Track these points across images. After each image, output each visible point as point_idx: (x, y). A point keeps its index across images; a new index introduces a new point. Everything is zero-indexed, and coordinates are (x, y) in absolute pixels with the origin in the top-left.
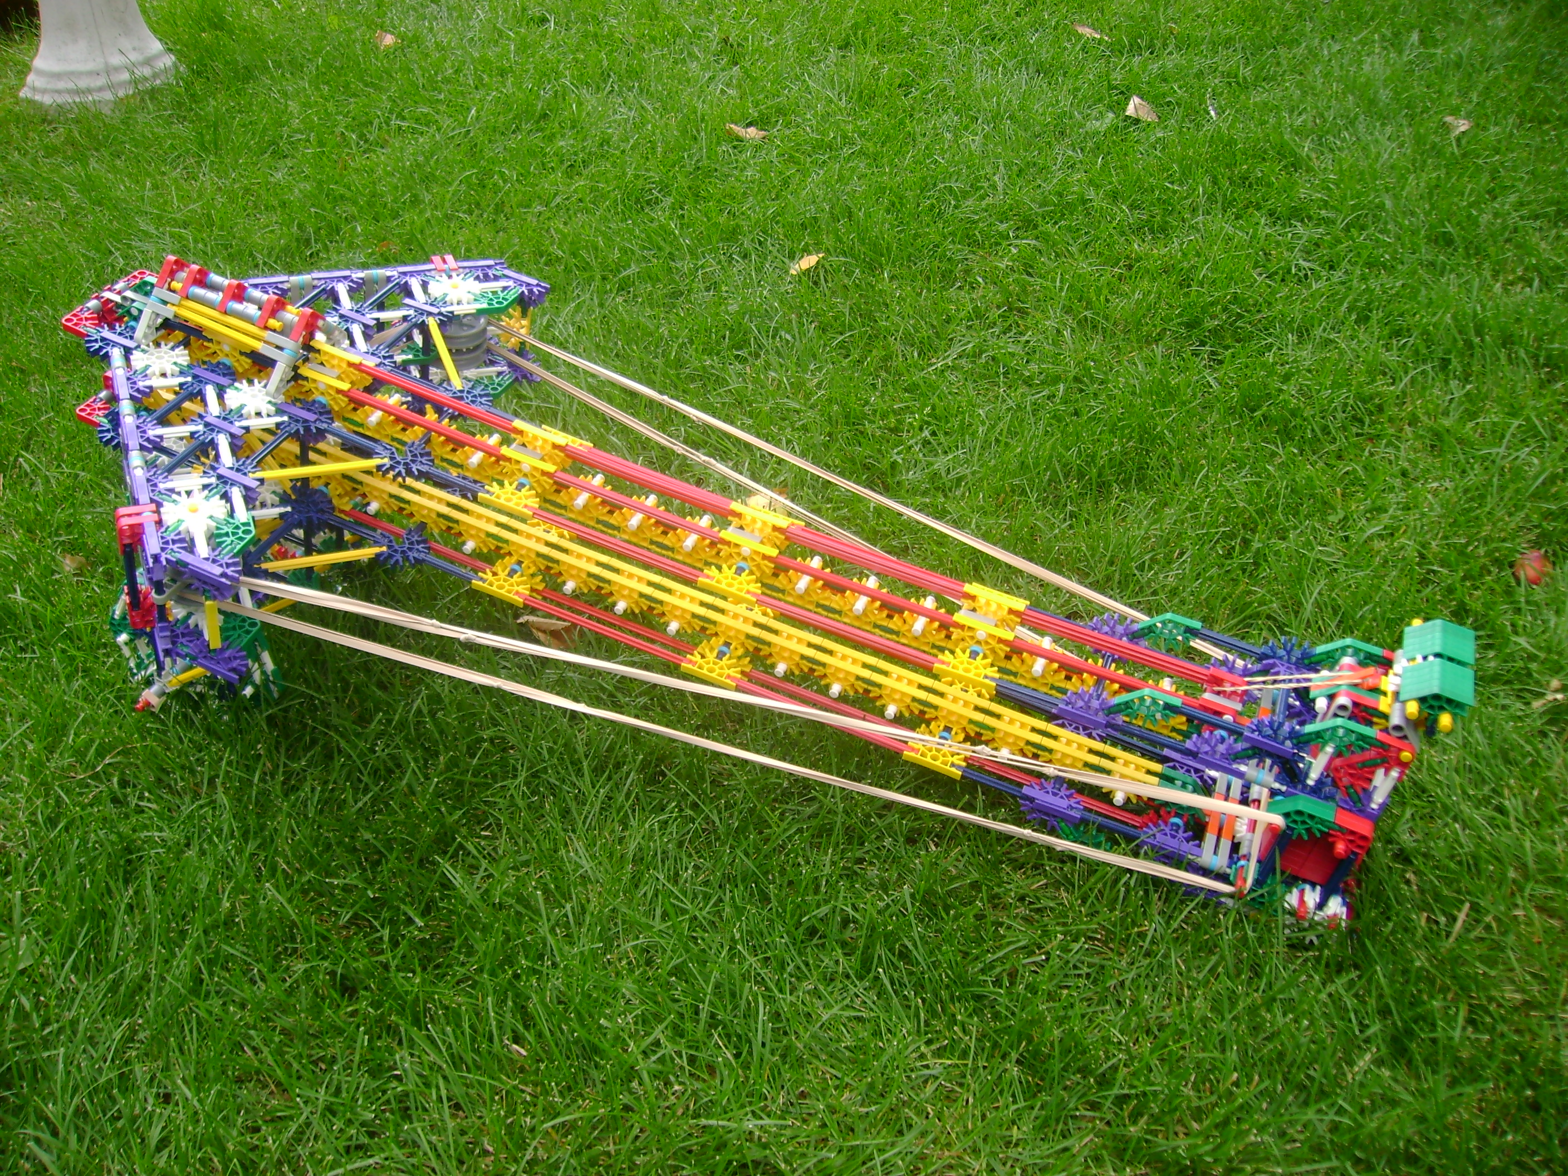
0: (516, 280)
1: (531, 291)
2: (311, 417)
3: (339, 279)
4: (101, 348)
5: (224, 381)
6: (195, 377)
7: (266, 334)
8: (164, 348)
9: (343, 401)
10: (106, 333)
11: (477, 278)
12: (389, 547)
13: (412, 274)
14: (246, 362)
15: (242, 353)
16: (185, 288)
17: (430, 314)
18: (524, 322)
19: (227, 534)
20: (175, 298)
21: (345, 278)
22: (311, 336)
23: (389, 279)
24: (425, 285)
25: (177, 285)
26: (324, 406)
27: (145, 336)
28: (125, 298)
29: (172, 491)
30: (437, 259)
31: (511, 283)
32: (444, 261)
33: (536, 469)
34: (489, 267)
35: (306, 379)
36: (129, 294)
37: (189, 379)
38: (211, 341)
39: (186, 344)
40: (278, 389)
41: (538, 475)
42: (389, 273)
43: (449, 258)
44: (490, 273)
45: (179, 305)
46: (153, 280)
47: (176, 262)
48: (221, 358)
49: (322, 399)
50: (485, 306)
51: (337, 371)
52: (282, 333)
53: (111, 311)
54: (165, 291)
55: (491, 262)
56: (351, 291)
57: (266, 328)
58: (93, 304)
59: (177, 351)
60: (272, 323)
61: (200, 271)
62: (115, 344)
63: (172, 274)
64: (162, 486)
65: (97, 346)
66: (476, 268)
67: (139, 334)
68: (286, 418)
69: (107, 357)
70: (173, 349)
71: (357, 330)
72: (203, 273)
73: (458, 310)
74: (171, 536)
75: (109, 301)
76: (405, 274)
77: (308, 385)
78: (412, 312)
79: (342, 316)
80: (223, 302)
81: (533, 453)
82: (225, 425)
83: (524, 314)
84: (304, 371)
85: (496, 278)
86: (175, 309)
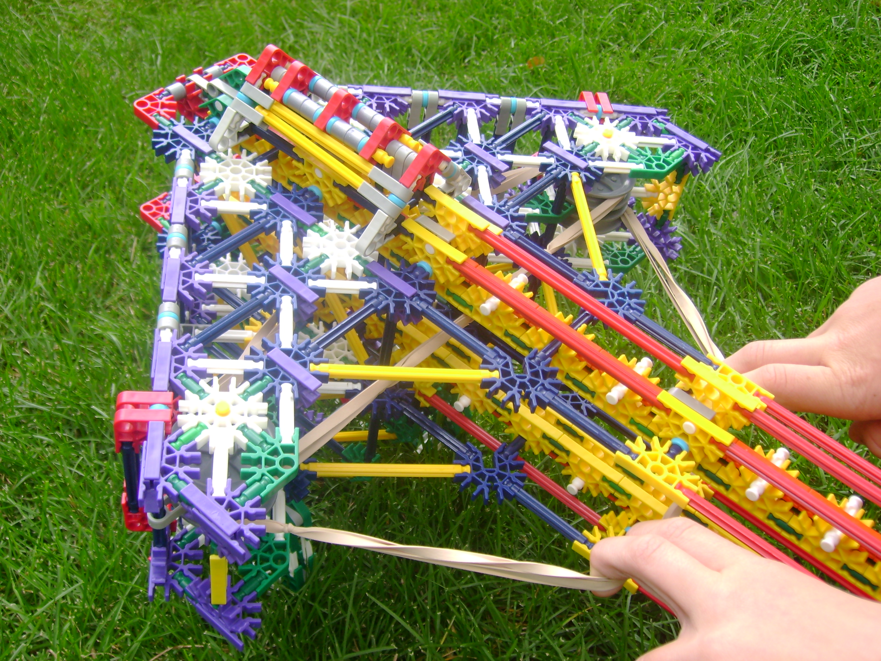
0: (680, 139)
1: (698, 157)
2: (408, 290)
3: (470, 103)
4: (169, 146)
5: (306, 217)
6: (272, 205)
7: (371, 169)
8: (245, 159)
9: (453, 275)
10: (181, 129)
11: (634, 129)
12: (475, 468)
13: (557, 110)
14: (340, 197)
15: (336, 185)
16: (281, 89)
17: (574, 167)
18: (676, 188)
19: (258, 462)
20: (265, 100)
21: (478, 102)
22: (429, 181)
23: (529, 111)
24: (571, 126)
25: (272, 84)
26: (427, 276)
27: (223, 141)
28: (211, 87)
29: (202, 374)
30: (588, 96)
31: (673, 141)
32: (597, 101)
33: (703, 432)
34: (650, 116)
35: (411, 235)
36: (218, 83)
37: (264, 207)
38: (301, 160)
39: (271, 157)
40: (372, 244)
41: (704, 442)
42: (530, 105)
43: (603, 97)
44: (651, 123)
45: (270, 110)
46: (246, 69)
47: (277, 54)
48: (310, 184)
49: (426, 265)
50: (642, 167)
51: (451, 233)
52: (390, 171)
53: (197, 99)
54: (256, 88)
55: (651, 110)
56: (482, 119)
57: (372, 161)
58: (176, 87)
59: (260, 166)
60: (382, 155)
61: (304, 71)
62: (187, 144)
63: (270, 67)
64: (190, 363)
65: (165, 142)
66: (634, 115)
67: (216, 137)
68: (374, 286)
69: (173, 158)
70: (254, 162)
71: (483, 174)
72: (307, 73)
73: (609, 166)
74: (180, 451)
75: (195, 86)
76: (549, 108)
77: (410, 244)
78: (552, 160)
79: (467, 152)
80: (324, 117)
81: (701, 407)
82: (293, 282)
83: (678, 181)
84: (410, 225)
85: (657, 133)
86: (263, 114)
